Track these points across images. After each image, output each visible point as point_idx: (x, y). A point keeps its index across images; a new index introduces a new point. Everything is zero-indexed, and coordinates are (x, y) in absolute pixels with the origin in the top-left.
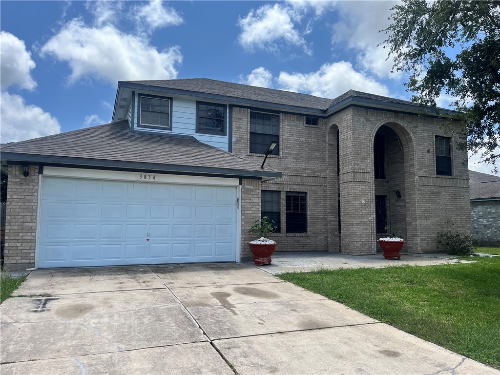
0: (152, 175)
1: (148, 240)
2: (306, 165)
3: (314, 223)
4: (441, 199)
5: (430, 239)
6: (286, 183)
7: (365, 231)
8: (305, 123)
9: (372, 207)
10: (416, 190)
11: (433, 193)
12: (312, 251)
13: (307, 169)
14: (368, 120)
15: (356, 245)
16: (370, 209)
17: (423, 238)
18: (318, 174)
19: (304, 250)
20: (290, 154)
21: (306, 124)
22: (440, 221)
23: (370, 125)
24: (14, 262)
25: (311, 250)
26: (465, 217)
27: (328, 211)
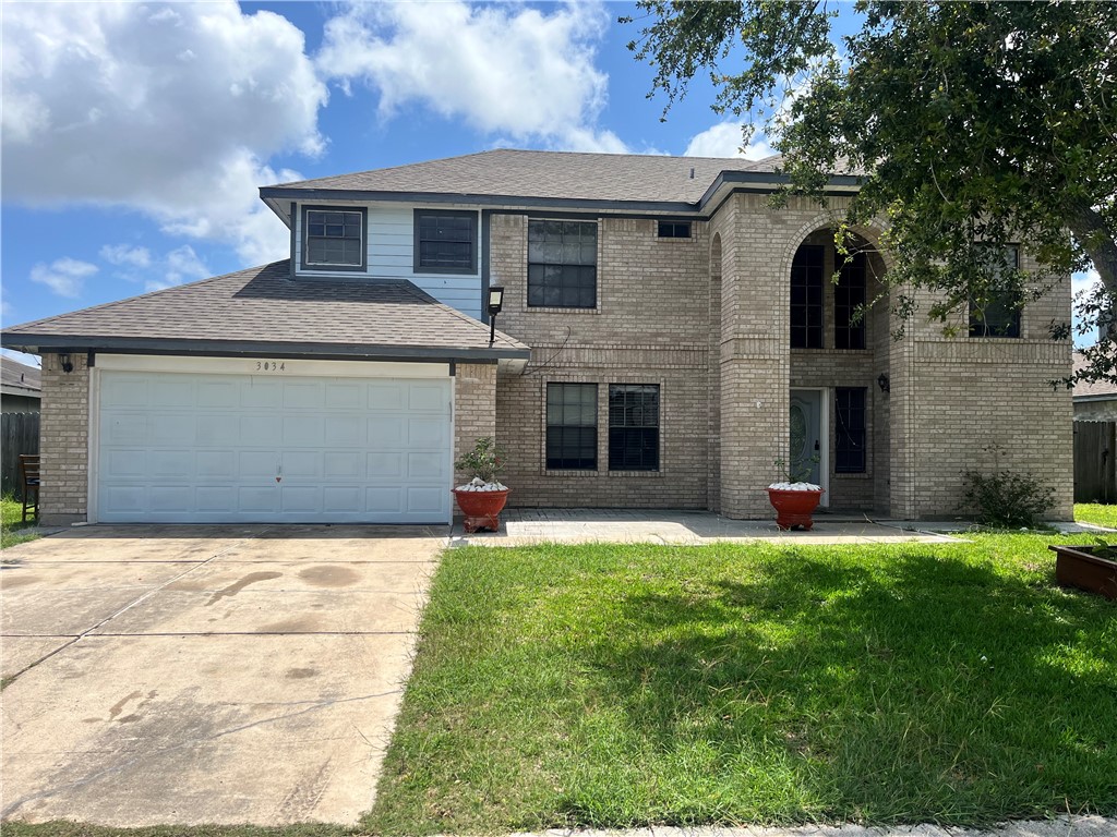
0: (279, 361)
1: (279, 480)
2: (658, 326)
3: (674, 449)
4: (983, 394)
5: (942, 488)
6: (610, 366)
7: (762, 468)
8: (656, 235)
9: (782, 415)
10: (906, 374)
11: (956, 380)
12: (669, 509)
13: (661, 335)
14: (778, 221)
15: (737, 497)
16: (776, 420)
17: (923, 484)
18: (689, 344)
19: (650, 505)
20: (621, 304)
21: (660, 236)
22: (976, 446)
23: (784, 231)
24: (55, 511)
25: (666, 506)
26: (1055, 437)
27: (709, 423)
